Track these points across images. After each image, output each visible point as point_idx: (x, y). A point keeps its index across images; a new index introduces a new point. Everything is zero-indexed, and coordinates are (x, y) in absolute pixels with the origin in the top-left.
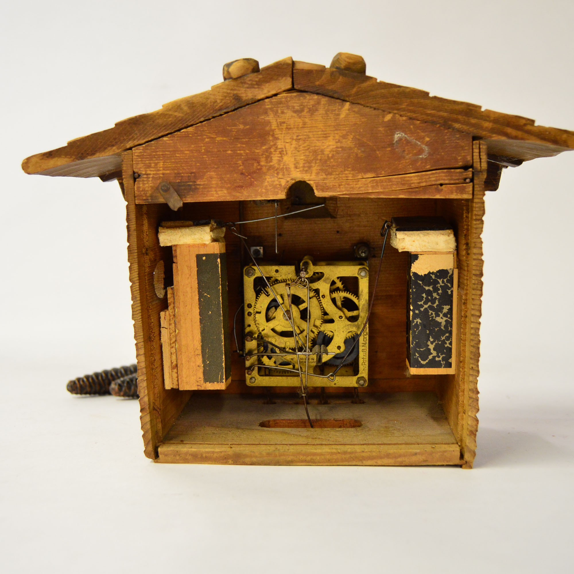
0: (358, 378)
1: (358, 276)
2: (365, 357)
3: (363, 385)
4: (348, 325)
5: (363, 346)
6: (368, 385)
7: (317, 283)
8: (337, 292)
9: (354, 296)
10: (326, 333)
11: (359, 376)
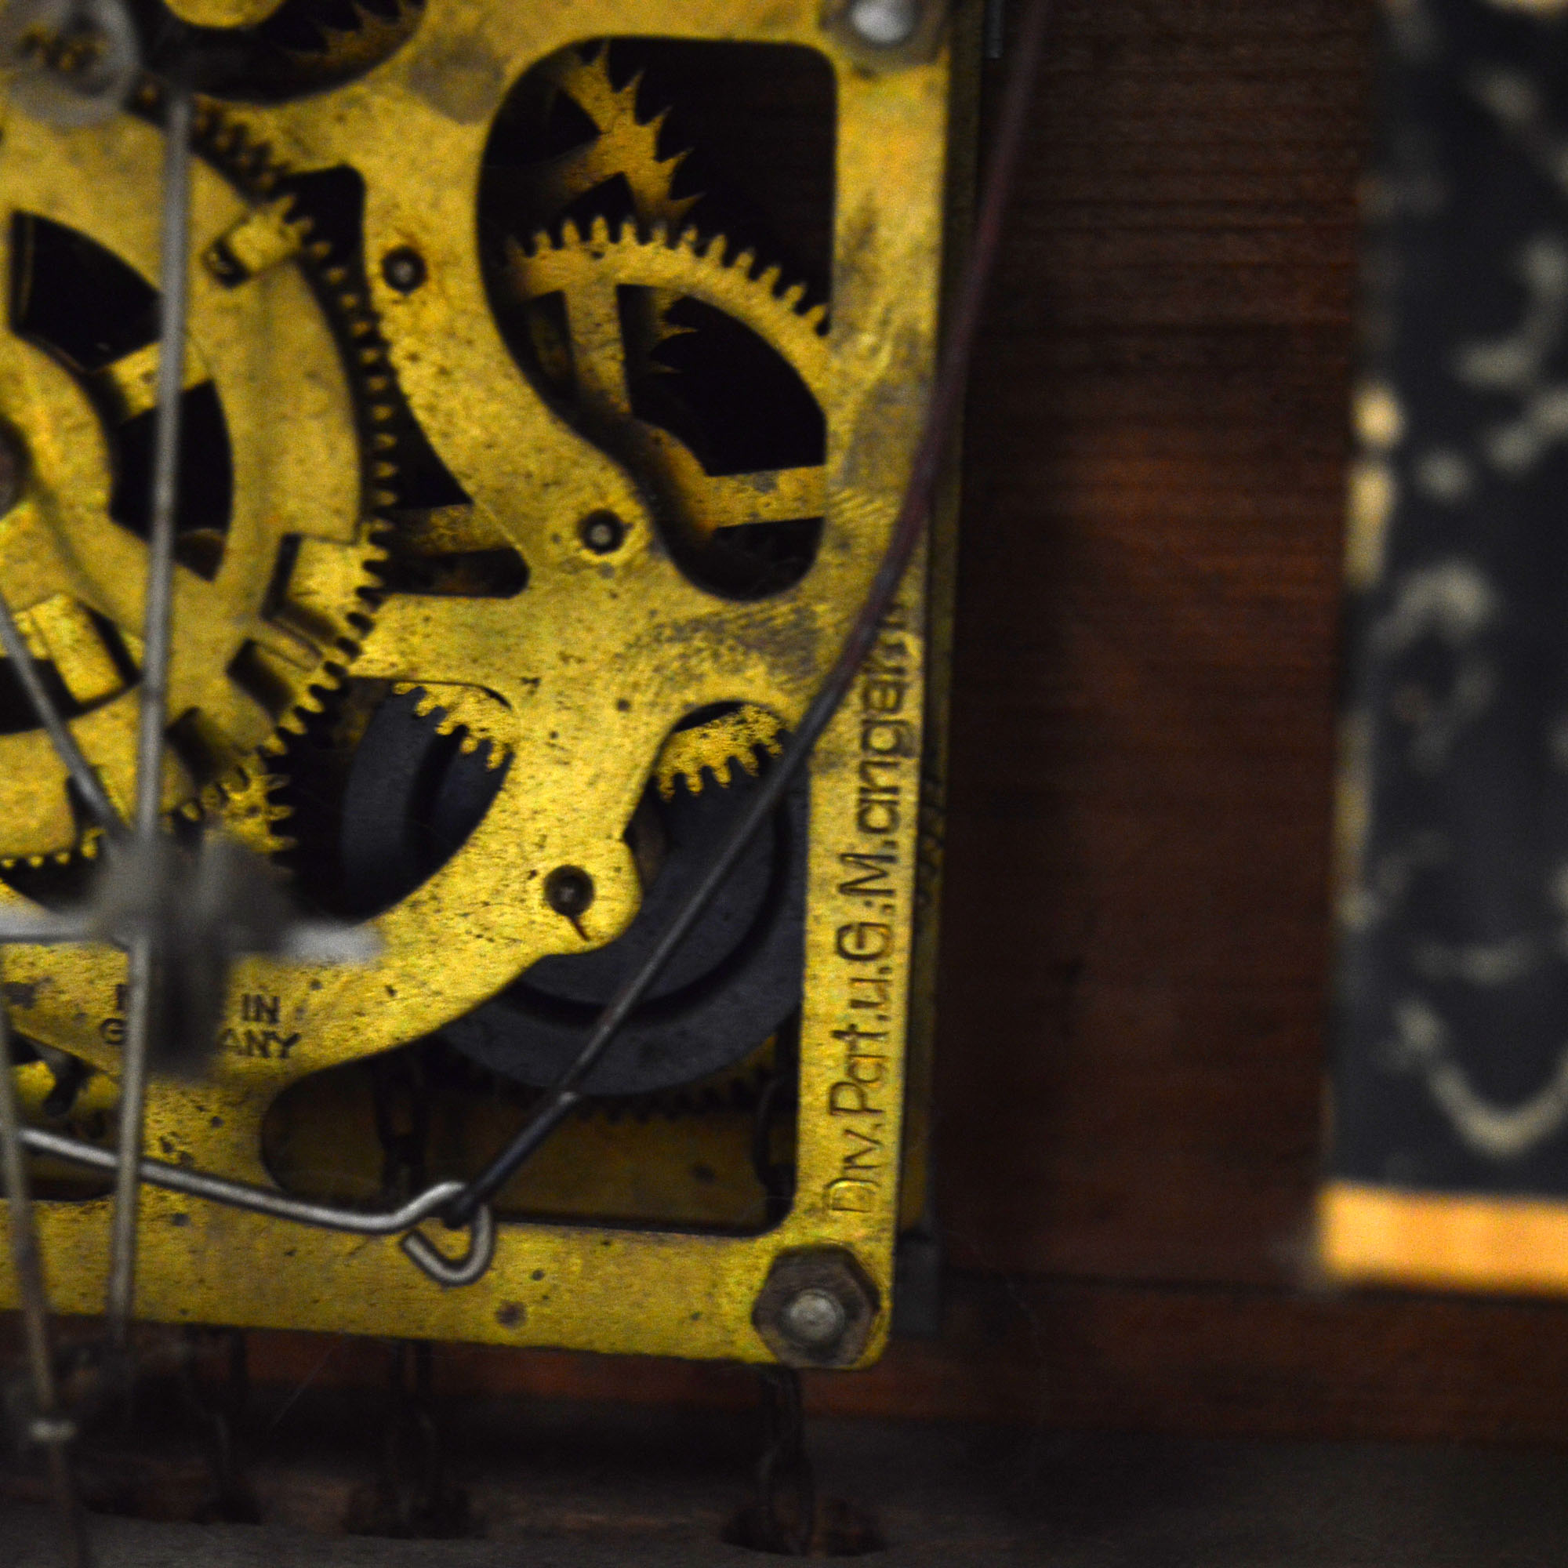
0: (785, 1258)
1: (823, 43)
2: (866, 1021)
3: (826, 1348)
4: (682, 631)
5: (848, 889)
6: (888, 1350)
7: (332, 102)
8: (585, 235)
9: (778, 291)
10: (439, 713)
11: (790, 1236)
